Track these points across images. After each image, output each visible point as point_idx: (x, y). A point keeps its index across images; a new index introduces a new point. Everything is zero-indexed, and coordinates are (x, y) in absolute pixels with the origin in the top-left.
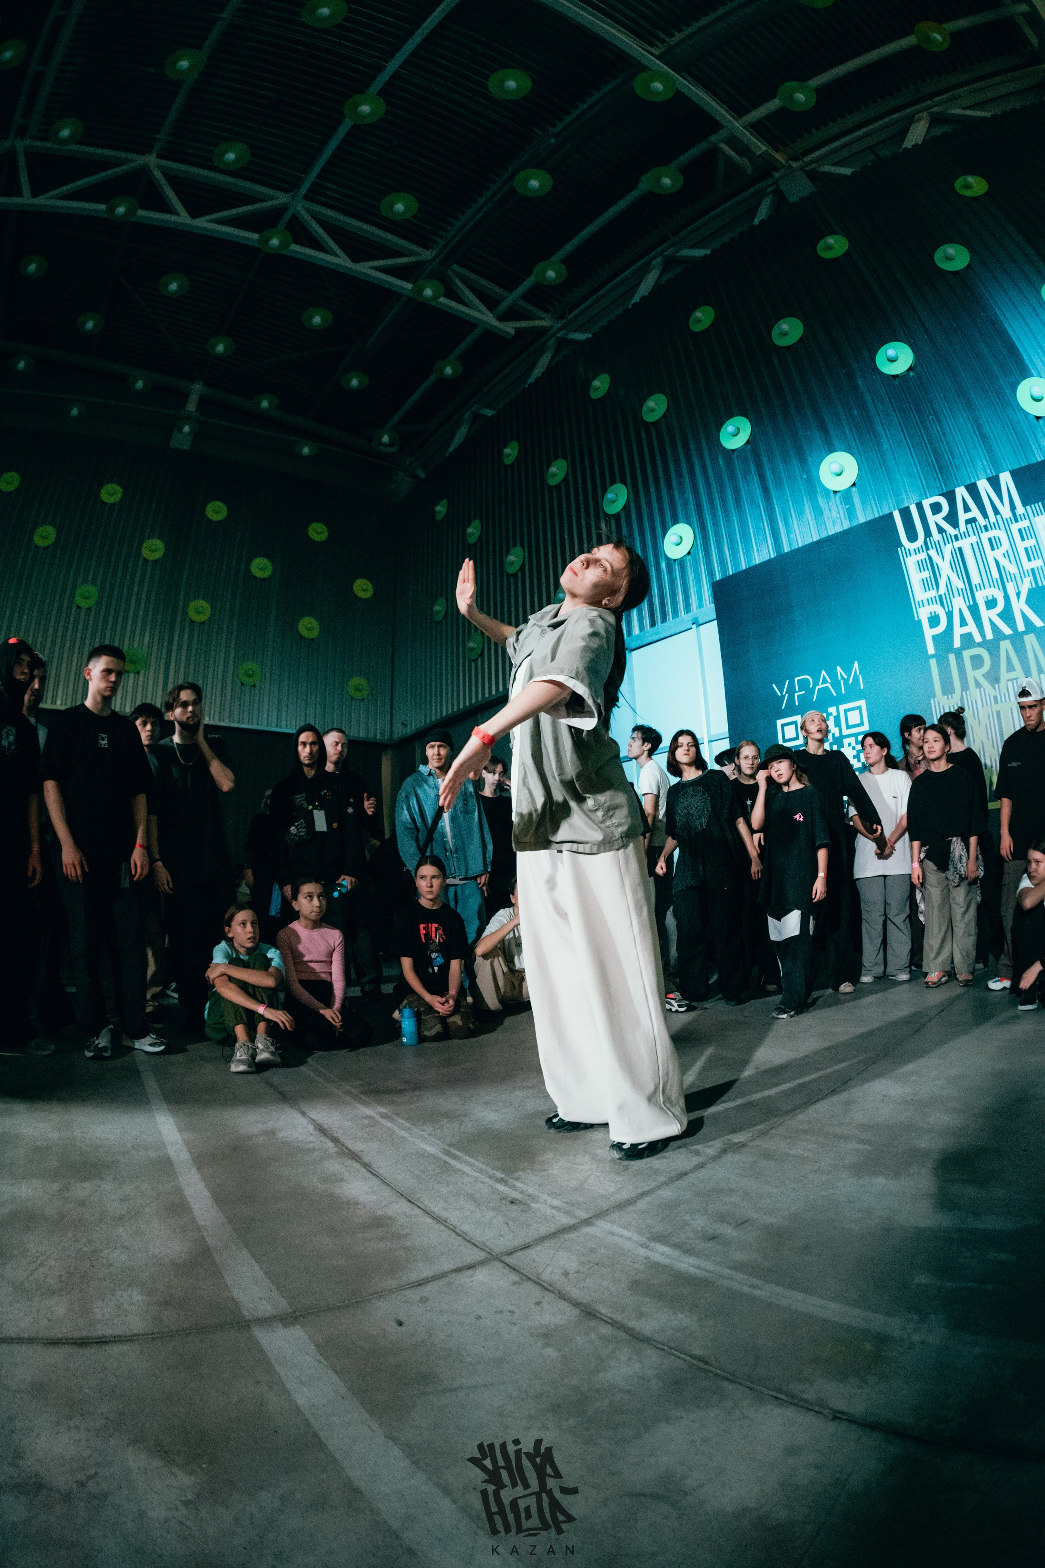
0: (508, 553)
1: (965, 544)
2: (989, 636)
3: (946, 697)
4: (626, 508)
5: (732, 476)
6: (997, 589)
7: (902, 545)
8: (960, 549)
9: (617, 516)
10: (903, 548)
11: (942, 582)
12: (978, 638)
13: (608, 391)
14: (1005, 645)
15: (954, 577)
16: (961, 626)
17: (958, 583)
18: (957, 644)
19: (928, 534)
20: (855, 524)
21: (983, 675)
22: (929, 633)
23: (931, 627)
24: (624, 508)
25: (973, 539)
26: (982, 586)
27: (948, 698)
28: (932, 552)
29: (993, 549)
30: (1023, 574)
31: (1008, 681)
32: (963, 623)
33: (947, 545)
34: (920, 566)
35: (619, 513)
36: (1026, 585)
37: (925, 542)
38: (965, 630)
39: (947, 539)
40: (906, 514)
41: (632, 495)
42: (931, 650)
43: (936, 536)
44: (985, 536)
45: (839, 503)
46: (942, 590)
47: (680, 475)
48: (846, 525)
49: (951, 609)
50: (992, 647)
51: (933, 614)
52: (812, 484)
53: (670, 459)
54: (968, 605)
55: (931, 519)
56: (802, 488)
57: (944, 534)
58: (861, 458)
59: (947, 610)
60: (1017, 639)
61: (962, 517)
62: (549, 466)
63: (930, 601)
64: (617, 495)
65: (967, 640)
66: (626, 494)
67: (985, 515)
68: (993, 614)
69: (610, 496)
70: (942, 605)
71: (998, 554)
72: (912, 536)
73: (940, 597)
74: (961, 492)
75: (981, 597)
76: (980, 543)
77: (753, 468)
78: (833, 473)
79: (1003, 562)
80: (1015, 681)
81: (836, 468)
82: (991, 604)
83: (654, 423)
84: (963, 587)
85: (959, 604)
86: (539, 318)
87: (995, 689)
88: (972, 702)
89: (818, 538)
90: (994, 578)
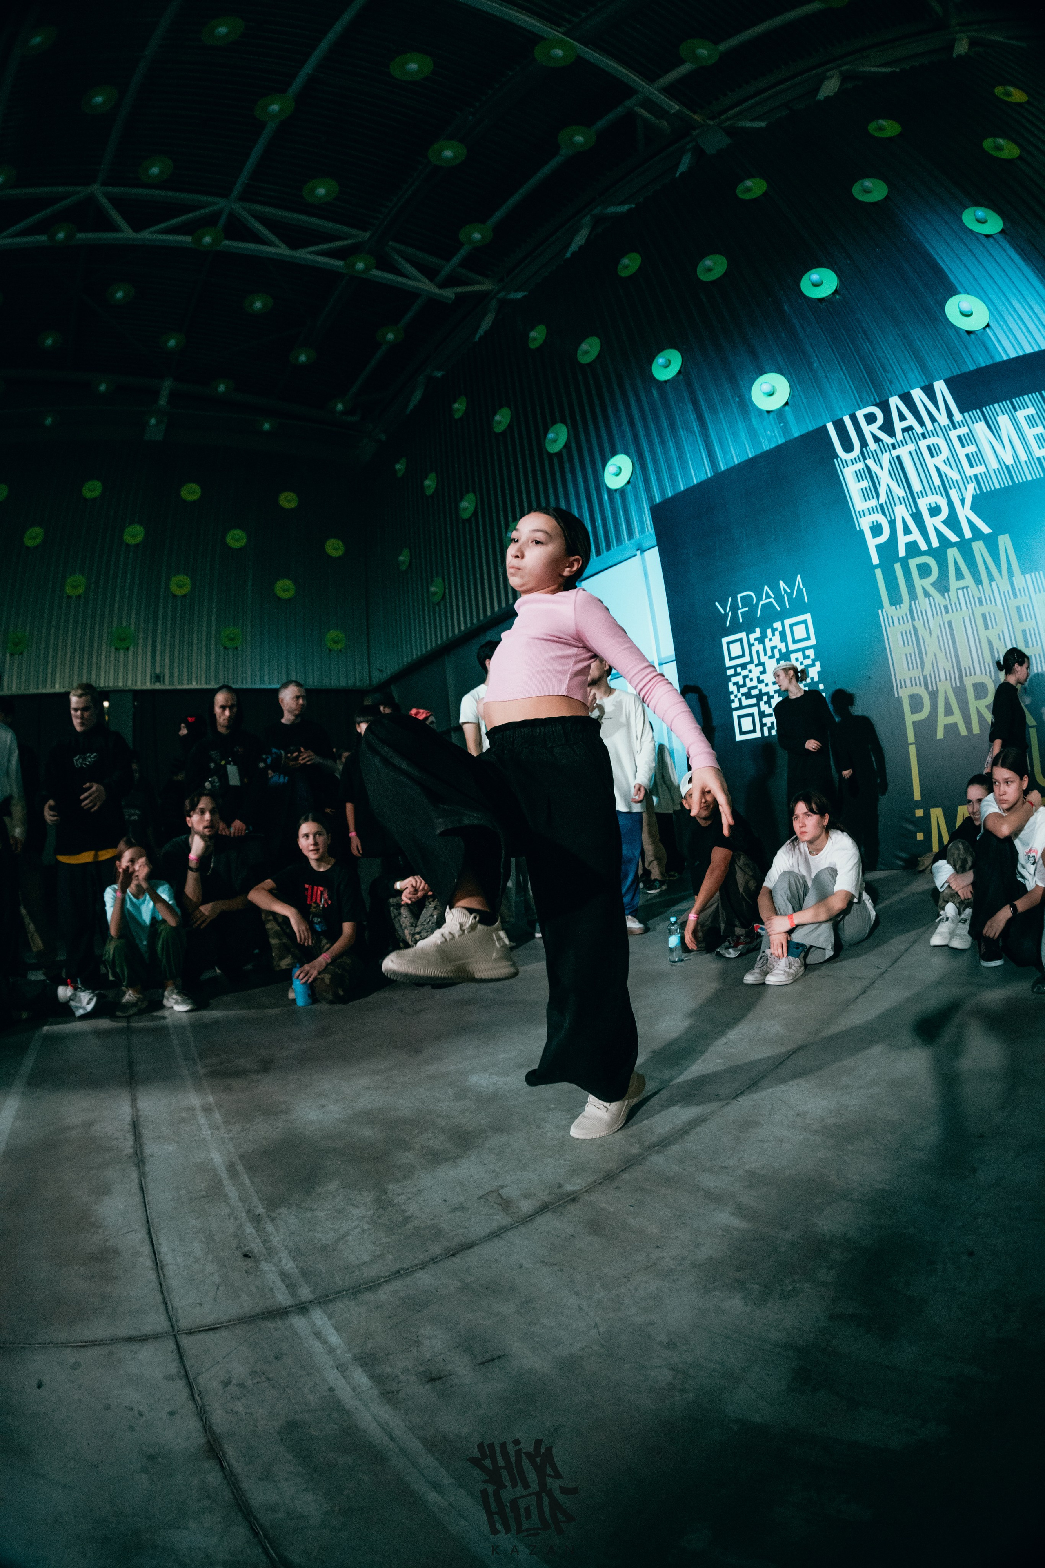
0: (462, 499)
1: (903, 452)
2: (935, 543)
3: (894, 607)
4: (567, 446)
5: (667, 407)
6: (939, 496)
7: (838, 456)
8: (898, 458)
9: (559, 454)
10: (839, 459)
11: (883, 491)
12: (924, 547)
13: (545, 341)
14: (953, 553)
15: (894, 485)
16: (905, 534)
17: (899, 492)
18: (902, 553)
19: (864, 443)
20: (789, 438)
21: (931, 584)
22: (872, 543)
23: (874, 536)
24: (565, 446)
25: (911, 447)
26: (924, 493)
27: (896, 609)
28: (870, 462)
29: (932, 456)
30: (966, 480)
31: (958, 589)
32: (907, 531)
33: (885, 454)
34: (859, 476)
35: (561, 451)
36: (970, 492)
37: (862, 452)
38: (909, 538)
39: (884, 448)
40: (840, 426)
41: (572, 433)
42: (875, 560)
43: (872, 445)
44: (923, 444)
45: (773, 422)
46: (883, 499)
47: (616, 410)
48: (781, 441)
49: (893, 518)
50: (939, 555)
51: (875, 524)
52: (745, 406)
53: (606, 395)
54: (911, 512)
55: (867, 429)
56: (735, 410)
57: (880, 443)
58: (792, 377)
59: (889, 519)
60: (964, 547)
61: (898, 426)
62: (495, 414)
63: (871, 511)
64: (557, 434)
65: (912, 548)
66: (566, 433)
67: (922, 423)
68: (938, 521)
69: (551, 436)
70: (884, 513)
71: (939, 461)
72: (848, 447)
73: (881, 506)
74: (895, 402)
75: (923, 504)
76: (918, 451)
77: (686, 395)
78: (764, 393)
79: (944, 469)
80: (965, 590)
81: (767, 388)
82: (935, 511)
83: (589, 365)
84: (904, 495)
85: (901, 512)
86: (479, 283)
87: (944, 597)
88: (921, 612)
89: (754, 455)
90: (936, 485)
